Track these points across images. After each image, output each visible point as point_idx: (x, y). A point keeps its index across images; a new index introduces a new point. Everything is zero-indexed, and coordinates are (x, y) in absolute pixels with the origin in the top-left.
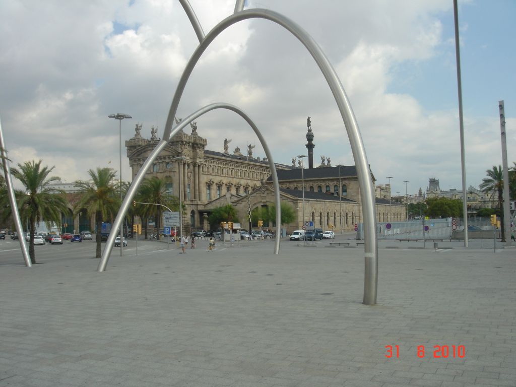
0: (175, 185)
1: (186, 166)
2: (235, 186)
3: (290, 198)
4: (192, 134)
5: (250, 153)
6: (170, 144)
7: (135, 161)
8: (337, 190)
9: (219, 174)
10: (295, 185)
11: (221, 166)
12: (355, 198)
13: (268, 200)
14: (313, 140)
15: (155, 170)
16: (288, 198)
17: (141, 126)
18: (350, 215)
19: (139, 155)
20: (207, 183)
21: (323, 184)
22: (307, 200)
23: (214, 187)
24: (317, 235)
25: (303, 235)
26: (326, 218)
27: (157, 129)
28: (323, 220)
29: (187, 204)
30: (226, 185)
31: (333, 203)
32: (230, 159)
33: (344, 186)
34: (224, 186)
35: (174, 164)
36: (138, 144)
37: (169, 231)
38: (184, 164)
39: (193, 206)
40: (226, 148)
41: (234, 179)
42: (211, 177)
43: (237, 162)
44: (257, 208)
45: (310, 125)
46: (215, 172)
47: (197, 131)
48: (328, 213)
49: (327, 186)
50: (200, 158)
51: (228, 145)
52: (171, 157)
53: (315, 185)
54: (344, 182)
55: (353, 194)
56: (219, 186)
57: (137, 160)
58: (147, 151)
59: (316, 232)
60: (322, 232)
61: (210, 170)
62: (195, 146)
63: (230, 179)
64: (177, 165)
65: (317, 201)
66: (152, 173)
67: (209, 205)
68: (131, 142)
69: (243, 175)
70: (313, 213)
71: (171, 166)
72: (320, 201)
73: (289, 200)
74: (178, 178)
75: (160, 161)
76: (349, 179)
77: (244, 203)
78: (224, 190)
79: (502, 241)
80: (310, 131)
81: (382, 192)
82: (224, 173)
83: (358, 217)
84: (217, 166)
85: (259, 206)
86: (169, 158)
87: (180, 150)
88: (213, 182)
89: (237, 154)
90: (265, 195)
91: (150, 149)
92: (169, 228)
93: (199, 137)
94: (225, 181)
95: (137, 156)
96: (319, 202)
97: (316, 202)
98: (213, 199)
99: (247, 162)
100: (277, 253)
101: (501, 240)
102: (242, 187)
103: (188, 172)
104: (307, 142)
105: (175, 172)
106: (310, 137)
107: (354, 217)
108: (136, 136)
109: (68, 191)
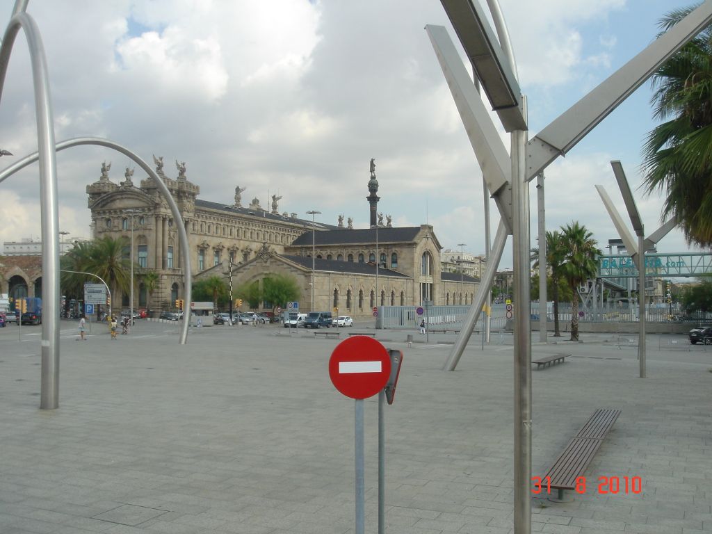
0: (151, 248)
1: (167, 222)
2: (242, 251)
3: (300, 270)
4: (178, 178)
5: (275, 207)
6: (146, 191)
7: (99, 213)
8: (385, 261)
9: (219, 235)
10: (329, 251)
11: (222, 223)
12: (408, 271)
13: (272, 271)
14: (377, 191)
15: (125, 227)
16: (297, 268)
17: (109, 166)
18: (398, 294)
19: (104, 206)
20: (198, 246)
21: (366, 251)
22: (327, 273)
23: (210, 252)
24: (322, 320)
25: (303, 320)
26: (358, 298)
27: (133, 171)
28: (352, 301)
29: (166, 275)
30: (228, 249)
31: (370, 278)
32: (235, 214)
33: (394, 254)
34: (225, 250)
35: (149, 219)
36: (103, 190)
37: (92, 310)
38: (164, 220)
39: (176, 278)
40: (238, 199)
41: (241, 241)
42: (206, 238)
43: (246, 219)
44: (258, 281)
45: (374, 170)
46: (211, 232)
47: (185, 174)
48: (361, 291)
49: (371, 255)
50: (188, 212)
51: (242, 194)
52: (146, 209)
53: (355, 252)
54: (394, 250)
55: (406, 267)
56: (218, 251)
57: (101, 212)
58: (115, 200)
59: (319, 316)
60: (330, 317)
61: (205, 228)
62: (182, 194)
63: (235, 242)
64: (153, 220)
65: (343, 274)
66: (121, 231)
67: (201, 277)
68: (94, 187)
69: (255, 236)
70: (336, 291)
71: (145, 222)
72: (348, 275)
73: (299, 272)
74: (154, 238)
76: (400, 245)
77: (240, 275)
78: (225, 256)
79: (555, 336)
80: (373, 178)
81: (482, 265)
82: (226, 233)
83: (412, 299)
84: (214, 222)
85: (260, 279)
86: (143, 210)
87: (157, 200)
88: (208, 245)
89: (254, 208)
90: (268, 264)
91: (118, 197)
92: (92, 305)
93: (187, 183)
94: (227, 243)
95: (102, 207)
96: (346, 276)
97: (342, 276)
98: (208, 268)
99: (262, 219)
100: (183, 342)
101: (554, 334)
102: (253, 252)
103: (169, 231)
104: (369, 194)
105: (150, 229)
106: (373, 187)
107: (405, 299)
108: (102, 178)
109: (25, 253)
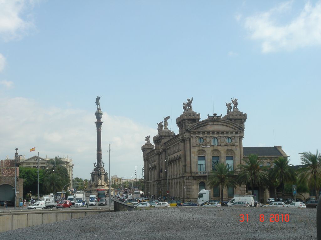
19: (197, 128)
45: (99, 104)
66: (213, 146)
75: (222, 136)
91: (210, 123)
105: (237, 146)
106: (99, 115)
